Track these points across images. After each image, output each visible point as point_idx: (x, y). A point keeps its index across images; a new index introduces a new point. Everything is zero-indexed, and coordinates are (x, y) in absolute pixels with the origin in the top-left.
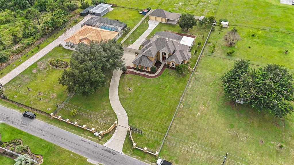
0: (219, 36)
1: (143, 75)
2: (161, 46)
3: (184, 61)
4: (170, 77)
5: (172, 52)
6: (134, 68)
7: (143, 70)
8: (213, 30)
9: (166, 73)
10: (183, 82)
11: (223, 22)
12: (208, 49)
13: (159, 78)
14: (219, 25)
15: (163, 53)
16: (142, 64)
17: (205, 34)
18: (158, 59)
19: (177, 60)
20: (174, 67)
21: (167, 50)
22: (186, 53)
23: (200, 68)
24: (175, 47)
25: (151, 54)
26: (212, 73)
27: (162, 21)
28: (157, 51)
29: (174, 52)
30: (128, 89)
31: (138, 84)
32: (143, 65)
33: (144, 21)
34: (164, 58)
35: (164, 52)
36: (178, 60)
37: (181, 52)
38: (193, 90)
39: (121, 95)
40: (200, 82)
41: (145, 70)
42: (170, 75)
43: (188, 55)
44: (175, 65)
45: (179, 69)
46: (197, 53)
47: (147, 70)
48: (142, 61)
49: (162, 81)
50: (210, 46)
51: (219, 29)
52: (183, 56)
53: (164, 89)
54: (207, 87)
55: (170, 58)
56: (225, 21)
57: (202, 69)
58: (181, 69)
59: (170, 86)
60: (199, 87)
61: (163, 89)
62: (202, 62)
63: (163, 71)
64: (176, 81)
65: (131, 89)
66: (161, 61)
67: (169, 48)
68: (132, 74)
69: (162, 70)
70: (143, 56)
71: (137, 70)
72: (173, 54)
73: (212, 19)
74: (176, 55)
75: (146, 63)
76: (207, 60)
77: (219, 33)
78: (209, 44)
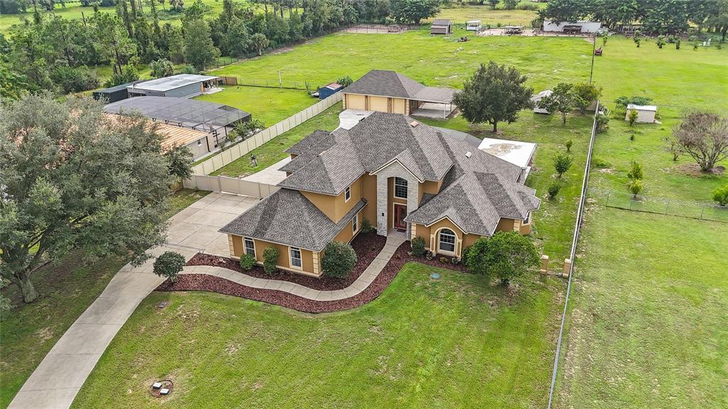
0: (635, 146)
1: (277, 296)
2: (382, 148)
3: (505, 223)
4: (437, 307)
5: (440, 174)
6: (232, 264)
7: (279, 271)
9: (412, 285)
10: (522, 336)
11: (632, 106)
12: (605, 188)
13: (371, 311)
15: (390, 180)
16: (274, 234)
18: (369, 218)
19: (469, 212)
20: (456, 253)
21: (413, 166)
22: (512, 188)
23: (600, 262)
24: (453, 158)
25: (326, 180)
27: (390, 110)
28: (360, 171)
29: (450, 176)
30: (147, 384)
31: (233, 350)
32: (279, 240)
34: (398, 214)
35: (394, 172)
36: (474, 213)
37: (487, 180)
38: (603, 395)
40: (633, 340)
41: (293, 268)
42: (434, 297)
43: (523, 197)
44: (458, 240)
46: (560, 198)
47: (299, 270)
48: (278, 217)
49: (389, 328)
50: (609, 177)
52: (500, 200)
53: (399, 388)
54: (689, 368)
55: (428, 206)
56: (642, 102)
57: (612, 265)
58: (498, 257)
59: (441, 364)
60: (636, 370)
61: (389, 385)
62: (601, 236)
63: (392, 277)
64: (474, 330)
65: (170, 387)
66: (382, 230)
67: (423, 157)
69: (390, 269)
70: (285, 196)
71: (245, 271)
72: (443, 188)
74: (460, 191)
75: (297, 230)
76: (623, 225)
77: (632, 138)
78: (604, 170)
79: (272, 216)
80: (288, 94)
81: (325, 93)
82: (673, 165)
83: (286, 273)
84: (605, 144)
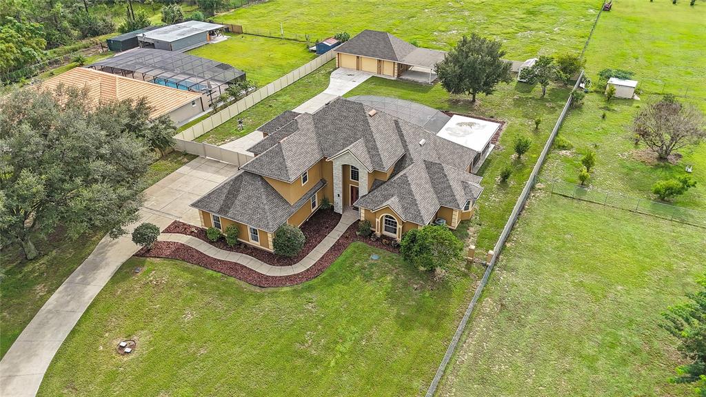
0: (604, 125)
1: (234, 268)
2: (342, 135)
3: (442, 215)
4: (369, 287)
5: (388, 164)
6: (201, 234)
7: (240, 243)
8: (575, 106)
9: (352, 265)
10: (433, 321)
11: (614, 81)
12: (559, 172)
13: (310, 289)
14: (596, 92)
15: (344, 167)
16: (238, 214)
17: (545, 117)
18: (328, 195)
19: (409, 201)
20: (397, 237)
21: (365, 156)
22: (455, 176)
23: (525, 252)
24: (405, 146)
25: (283, 167)
26: (588, 280)
27: (380, 71)
28: (318, 157)
29: (400, 164)
30: (116, 342)
31: (189, 317)
32: (239, 219)
33: (318, 70)
34: (355, 194)
35: (347, 160)
36: (414, 203)
37: (434, 169)
38: (483, 381)
39: (56, 382)
40: (527, 331)
41: (252, 243)
42: (368, 278)
43: (465, 185)
44: (399, 226)
45: (416, 248)
46: (512, 182)
47: (257, 244)
48: (240, 197)
49: (322, 306)
50: (566, 159)
51: (602, 104)
52: (443, 190)
53: (317, 361)
54: (566, 363)
55: (376, 193)
56: (624, 76)
57: (536, 256)
58: (424, 249)
59: (357, 342)
60: (519, 360)
61: (311, 358)
62: (536, 225)
63: (336, 257)
64: (395, 311)
65: (133, 347)
66: (339, 208)
67: (375, 148)
68: (177, 262)
69: (337, 248)
70: (247, 178)
71: (211, 242)
72: (393, 175)
73: (570, 67)
74: (405, 181)
75: (255, 210)
76: (561, 215)
77: (604, 117)
78: (564, 152)
79: (235, 196)
80: (289, 47)
81: (322, 49)
82: (633, 151)
83: (246, 245)
84: (574, 122)
